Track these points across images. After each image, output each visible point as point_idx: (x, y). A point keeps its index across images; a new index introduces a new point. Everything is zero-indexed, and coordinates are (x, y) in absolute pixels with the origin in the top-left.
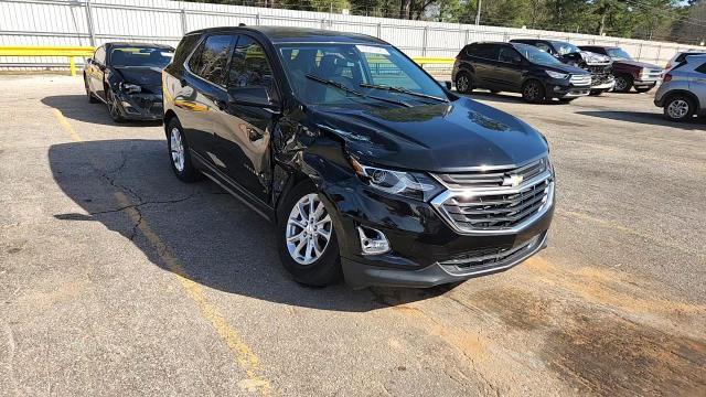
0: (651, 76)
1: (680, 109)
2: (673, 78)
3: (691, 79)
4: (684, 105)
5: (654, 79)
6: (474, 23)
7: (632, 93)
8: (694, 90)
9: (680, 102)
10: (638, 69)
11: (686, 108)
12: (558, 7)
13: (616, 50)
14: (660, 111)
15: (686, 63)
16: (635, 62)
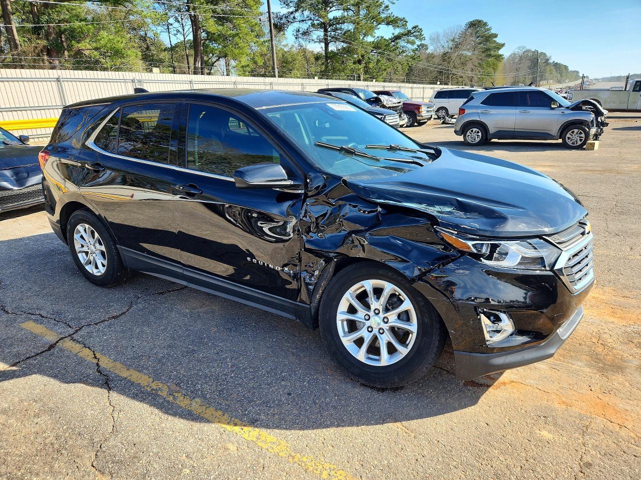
0: (428, 111)
1: (475, 135)
2: (467, 111)
3: (479, 111)
4: (478, 132)
5: (430, 114)
6: (275, 76)
7: (416, 126)
8: (483, 119)
9: (474, 130)
10: (418, 107)
11: (480, 134)
12: (327, 60)
13: (398, 93)
14: (461, 138)
15: (472, 98)
16: (415, 101)
